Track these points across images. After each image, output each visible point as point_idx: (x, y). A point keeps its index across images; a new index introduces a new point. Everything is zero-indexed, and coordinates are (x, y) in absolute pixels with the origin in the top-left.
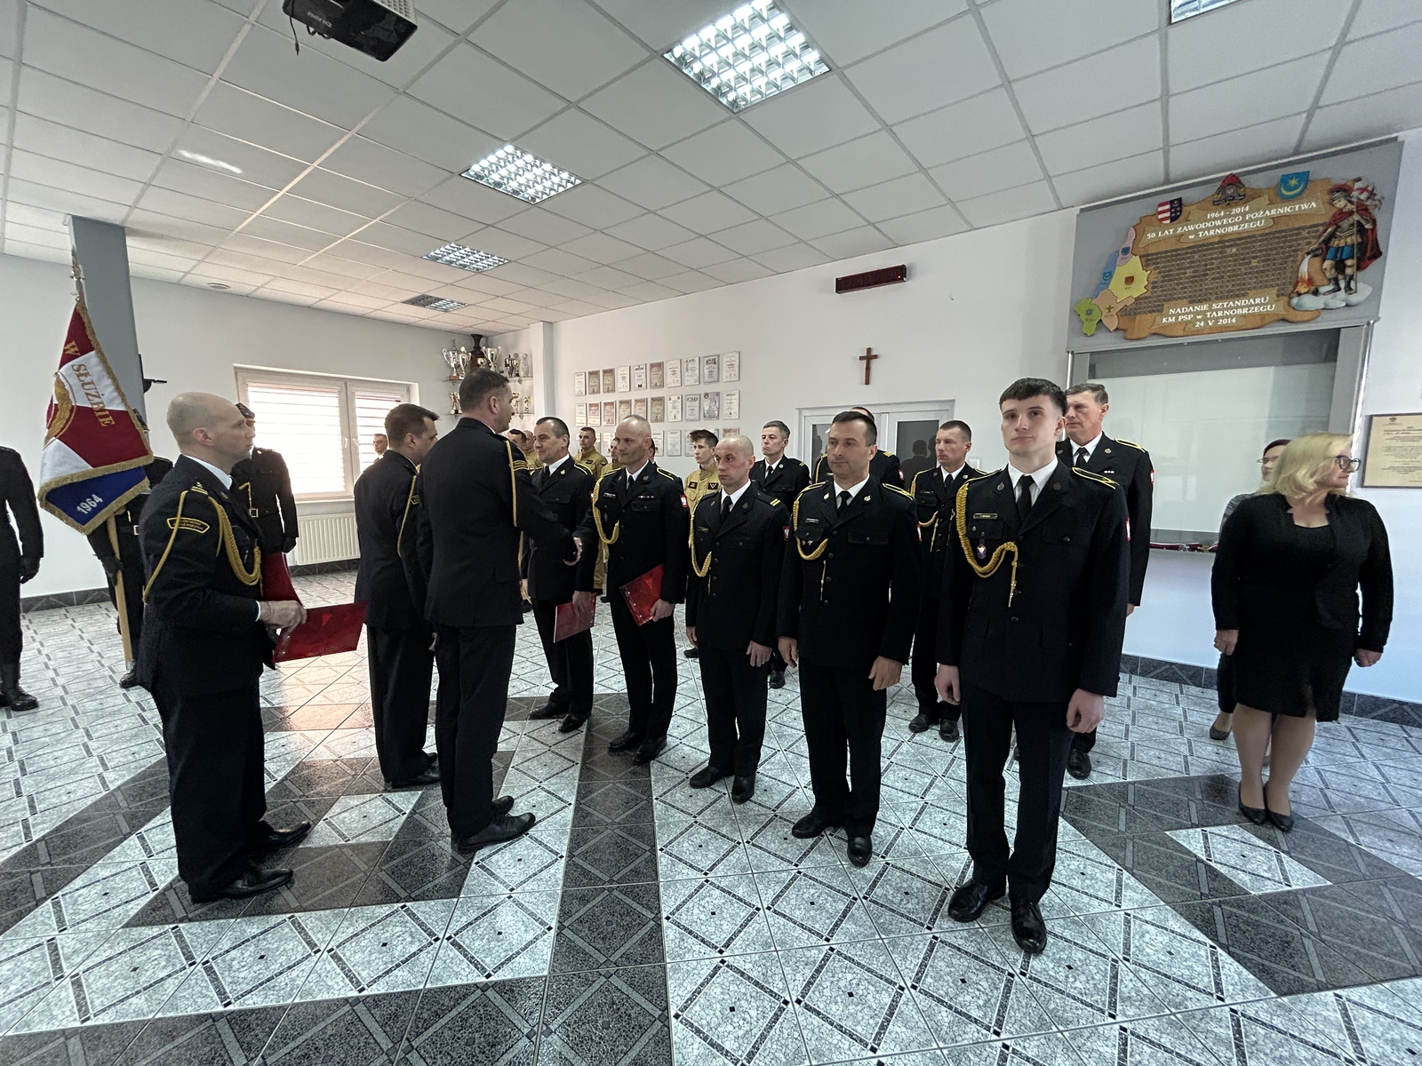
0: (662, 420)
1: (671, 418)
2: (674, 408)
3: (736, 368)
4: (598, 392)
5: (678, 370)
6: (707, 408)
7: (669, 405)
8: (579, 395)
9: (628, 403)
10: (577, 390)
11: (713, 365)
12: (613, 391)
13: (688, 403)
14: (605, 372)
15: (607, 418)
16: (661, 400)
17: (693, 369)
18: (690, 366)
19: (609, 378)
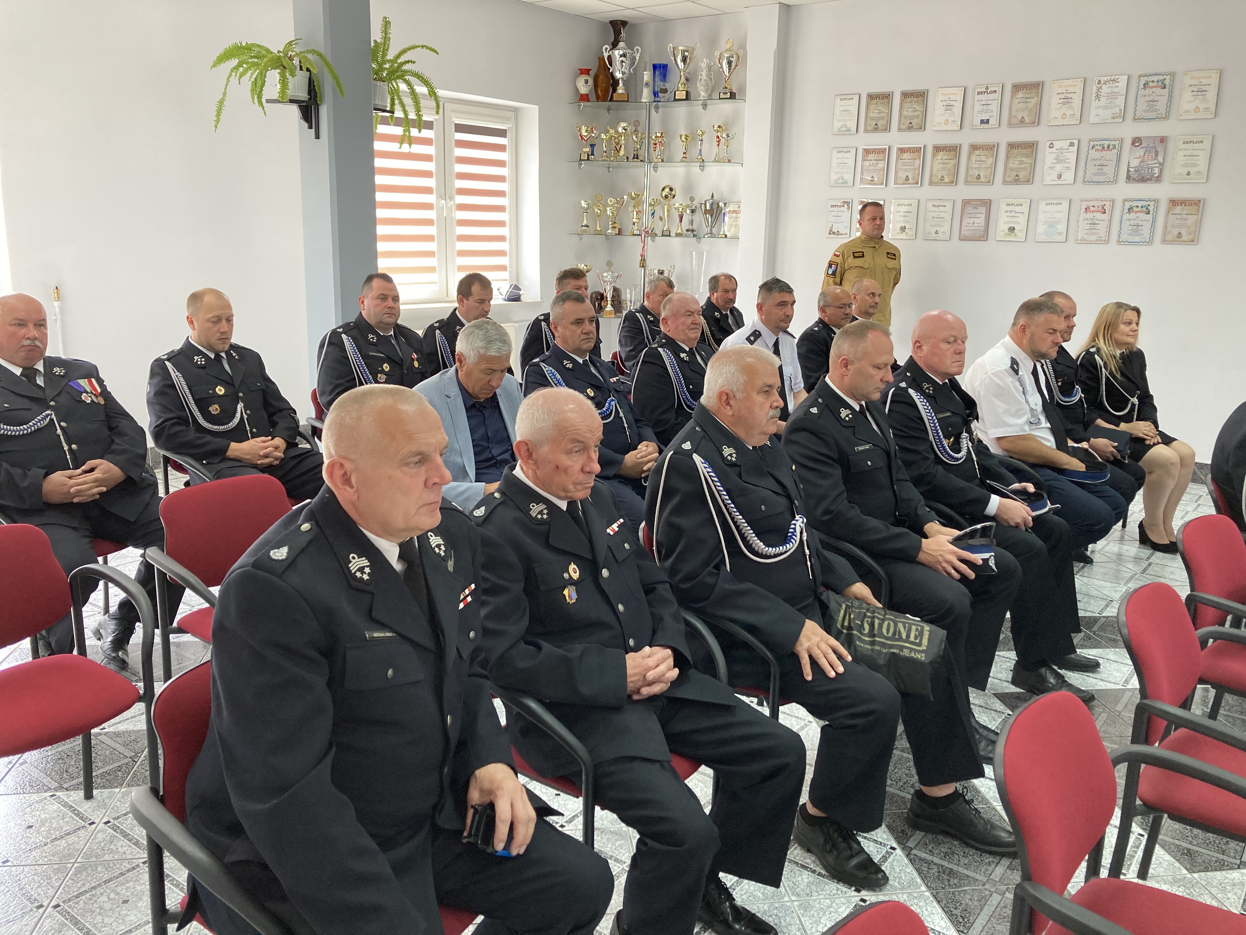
0: (1029, 181)
1: (1050, 178)
2: (1059, 161)
3: (1211, 95)
4: (887, 129)
5: (1077, 100)
6: (1135, 163)
7: (1047, 157)
8: (845, 132)
9: (953, 150)
10: (837, 125)
11: (1159, 91)
12: (922, 127)
13: (1094, 154)
14: (905, 95)
15: (902, 175)
16: (1031, 147)
17: (1113, 96)
18: (1105, 89)
19: (912, 109)
